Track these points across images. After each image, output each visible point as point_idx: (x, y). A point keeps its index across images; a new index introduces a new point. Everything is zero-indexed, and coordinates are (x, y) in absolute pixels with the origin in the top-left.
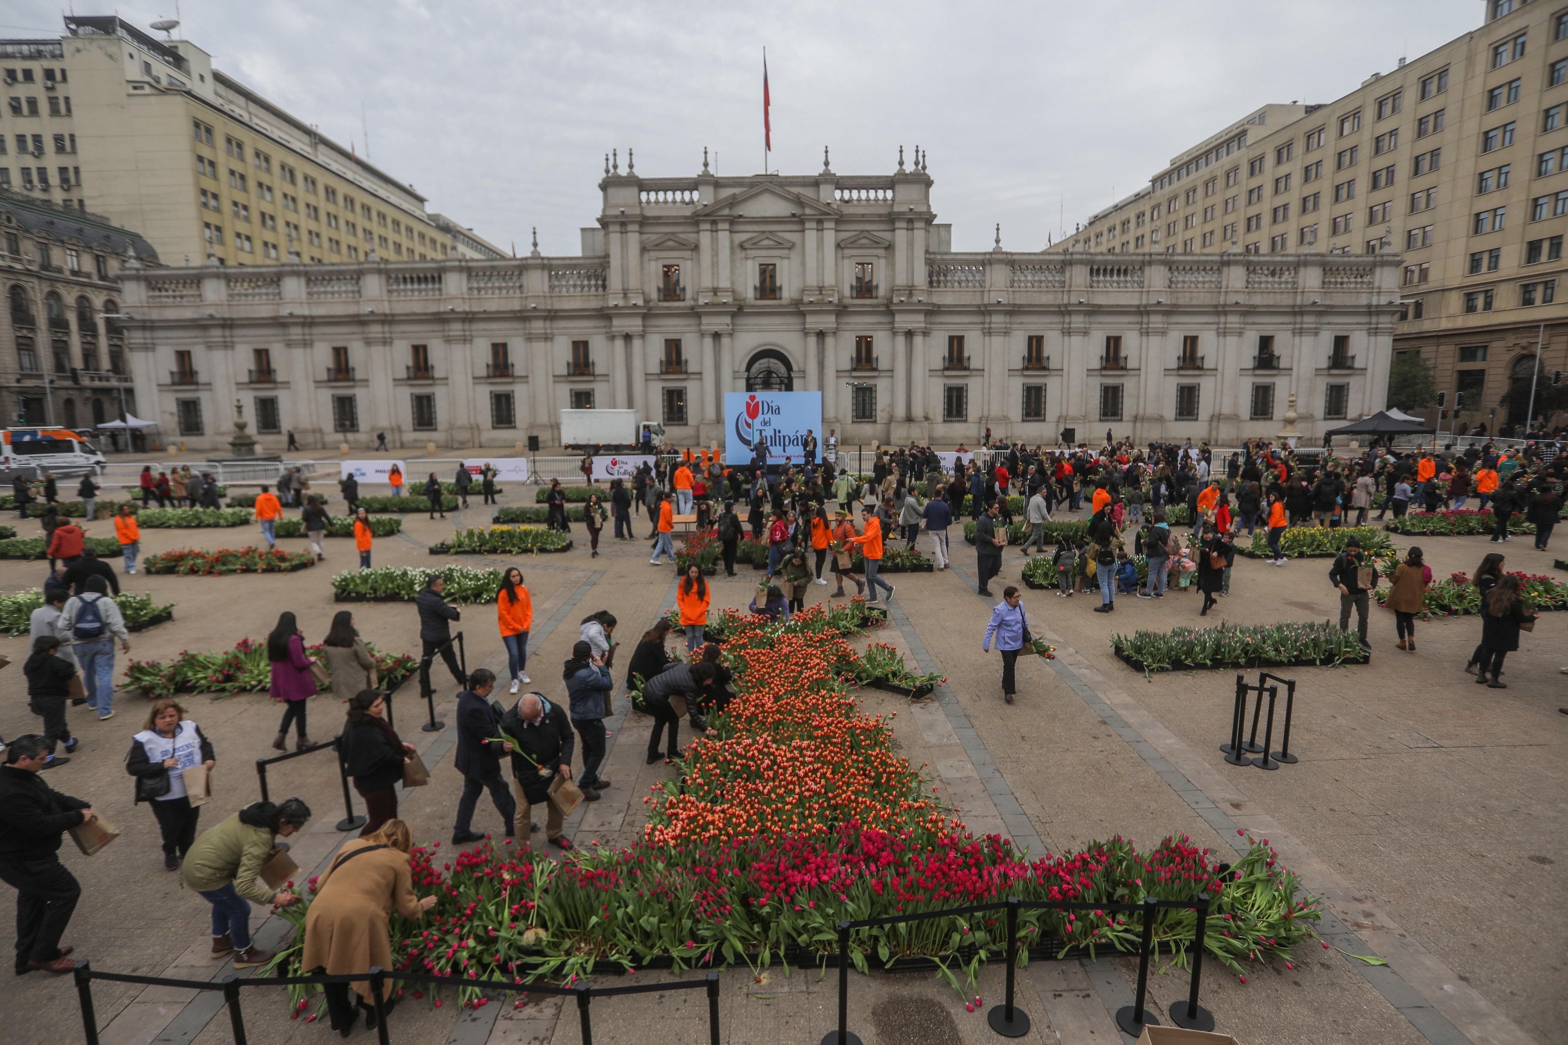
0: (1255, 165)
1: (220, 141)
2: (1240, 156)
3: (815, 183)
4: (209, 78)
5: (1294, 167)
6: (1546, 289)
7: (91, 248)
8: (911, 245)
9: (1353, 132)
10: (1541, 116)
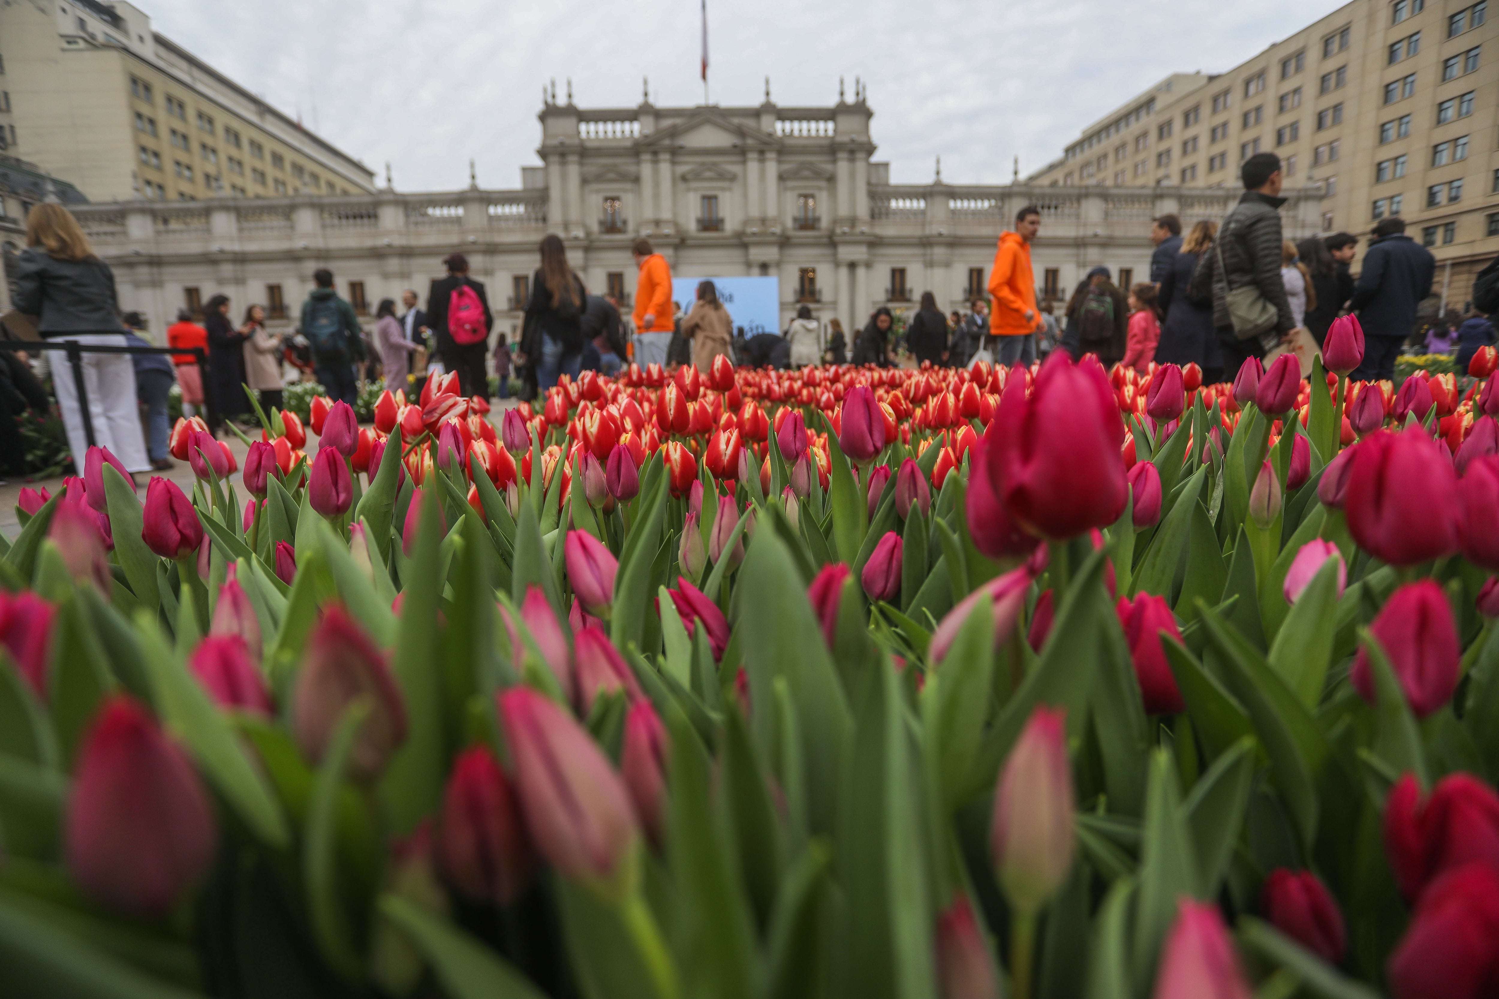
0: (1164, 130)
1: (160, 99)
2: (1149, 121)
3: (756, 114)
4: (149, 40)
5: (1201, 129)
6: (1446, 231)
7: (16, 194)
8: (852, 176)
9: (1257, 93)
10: (1441, 67)
